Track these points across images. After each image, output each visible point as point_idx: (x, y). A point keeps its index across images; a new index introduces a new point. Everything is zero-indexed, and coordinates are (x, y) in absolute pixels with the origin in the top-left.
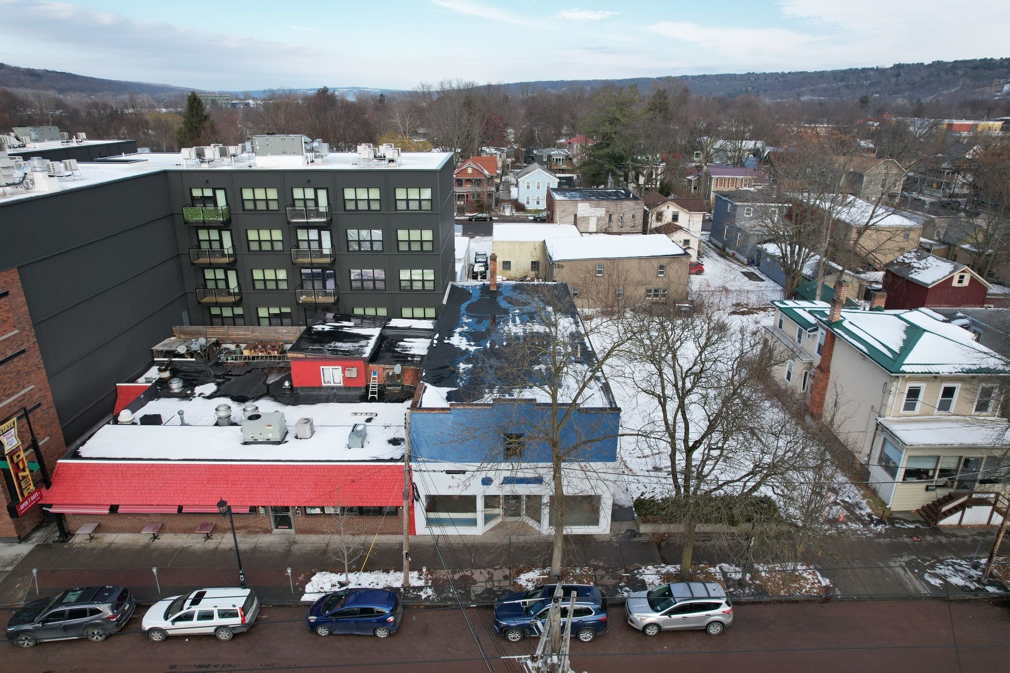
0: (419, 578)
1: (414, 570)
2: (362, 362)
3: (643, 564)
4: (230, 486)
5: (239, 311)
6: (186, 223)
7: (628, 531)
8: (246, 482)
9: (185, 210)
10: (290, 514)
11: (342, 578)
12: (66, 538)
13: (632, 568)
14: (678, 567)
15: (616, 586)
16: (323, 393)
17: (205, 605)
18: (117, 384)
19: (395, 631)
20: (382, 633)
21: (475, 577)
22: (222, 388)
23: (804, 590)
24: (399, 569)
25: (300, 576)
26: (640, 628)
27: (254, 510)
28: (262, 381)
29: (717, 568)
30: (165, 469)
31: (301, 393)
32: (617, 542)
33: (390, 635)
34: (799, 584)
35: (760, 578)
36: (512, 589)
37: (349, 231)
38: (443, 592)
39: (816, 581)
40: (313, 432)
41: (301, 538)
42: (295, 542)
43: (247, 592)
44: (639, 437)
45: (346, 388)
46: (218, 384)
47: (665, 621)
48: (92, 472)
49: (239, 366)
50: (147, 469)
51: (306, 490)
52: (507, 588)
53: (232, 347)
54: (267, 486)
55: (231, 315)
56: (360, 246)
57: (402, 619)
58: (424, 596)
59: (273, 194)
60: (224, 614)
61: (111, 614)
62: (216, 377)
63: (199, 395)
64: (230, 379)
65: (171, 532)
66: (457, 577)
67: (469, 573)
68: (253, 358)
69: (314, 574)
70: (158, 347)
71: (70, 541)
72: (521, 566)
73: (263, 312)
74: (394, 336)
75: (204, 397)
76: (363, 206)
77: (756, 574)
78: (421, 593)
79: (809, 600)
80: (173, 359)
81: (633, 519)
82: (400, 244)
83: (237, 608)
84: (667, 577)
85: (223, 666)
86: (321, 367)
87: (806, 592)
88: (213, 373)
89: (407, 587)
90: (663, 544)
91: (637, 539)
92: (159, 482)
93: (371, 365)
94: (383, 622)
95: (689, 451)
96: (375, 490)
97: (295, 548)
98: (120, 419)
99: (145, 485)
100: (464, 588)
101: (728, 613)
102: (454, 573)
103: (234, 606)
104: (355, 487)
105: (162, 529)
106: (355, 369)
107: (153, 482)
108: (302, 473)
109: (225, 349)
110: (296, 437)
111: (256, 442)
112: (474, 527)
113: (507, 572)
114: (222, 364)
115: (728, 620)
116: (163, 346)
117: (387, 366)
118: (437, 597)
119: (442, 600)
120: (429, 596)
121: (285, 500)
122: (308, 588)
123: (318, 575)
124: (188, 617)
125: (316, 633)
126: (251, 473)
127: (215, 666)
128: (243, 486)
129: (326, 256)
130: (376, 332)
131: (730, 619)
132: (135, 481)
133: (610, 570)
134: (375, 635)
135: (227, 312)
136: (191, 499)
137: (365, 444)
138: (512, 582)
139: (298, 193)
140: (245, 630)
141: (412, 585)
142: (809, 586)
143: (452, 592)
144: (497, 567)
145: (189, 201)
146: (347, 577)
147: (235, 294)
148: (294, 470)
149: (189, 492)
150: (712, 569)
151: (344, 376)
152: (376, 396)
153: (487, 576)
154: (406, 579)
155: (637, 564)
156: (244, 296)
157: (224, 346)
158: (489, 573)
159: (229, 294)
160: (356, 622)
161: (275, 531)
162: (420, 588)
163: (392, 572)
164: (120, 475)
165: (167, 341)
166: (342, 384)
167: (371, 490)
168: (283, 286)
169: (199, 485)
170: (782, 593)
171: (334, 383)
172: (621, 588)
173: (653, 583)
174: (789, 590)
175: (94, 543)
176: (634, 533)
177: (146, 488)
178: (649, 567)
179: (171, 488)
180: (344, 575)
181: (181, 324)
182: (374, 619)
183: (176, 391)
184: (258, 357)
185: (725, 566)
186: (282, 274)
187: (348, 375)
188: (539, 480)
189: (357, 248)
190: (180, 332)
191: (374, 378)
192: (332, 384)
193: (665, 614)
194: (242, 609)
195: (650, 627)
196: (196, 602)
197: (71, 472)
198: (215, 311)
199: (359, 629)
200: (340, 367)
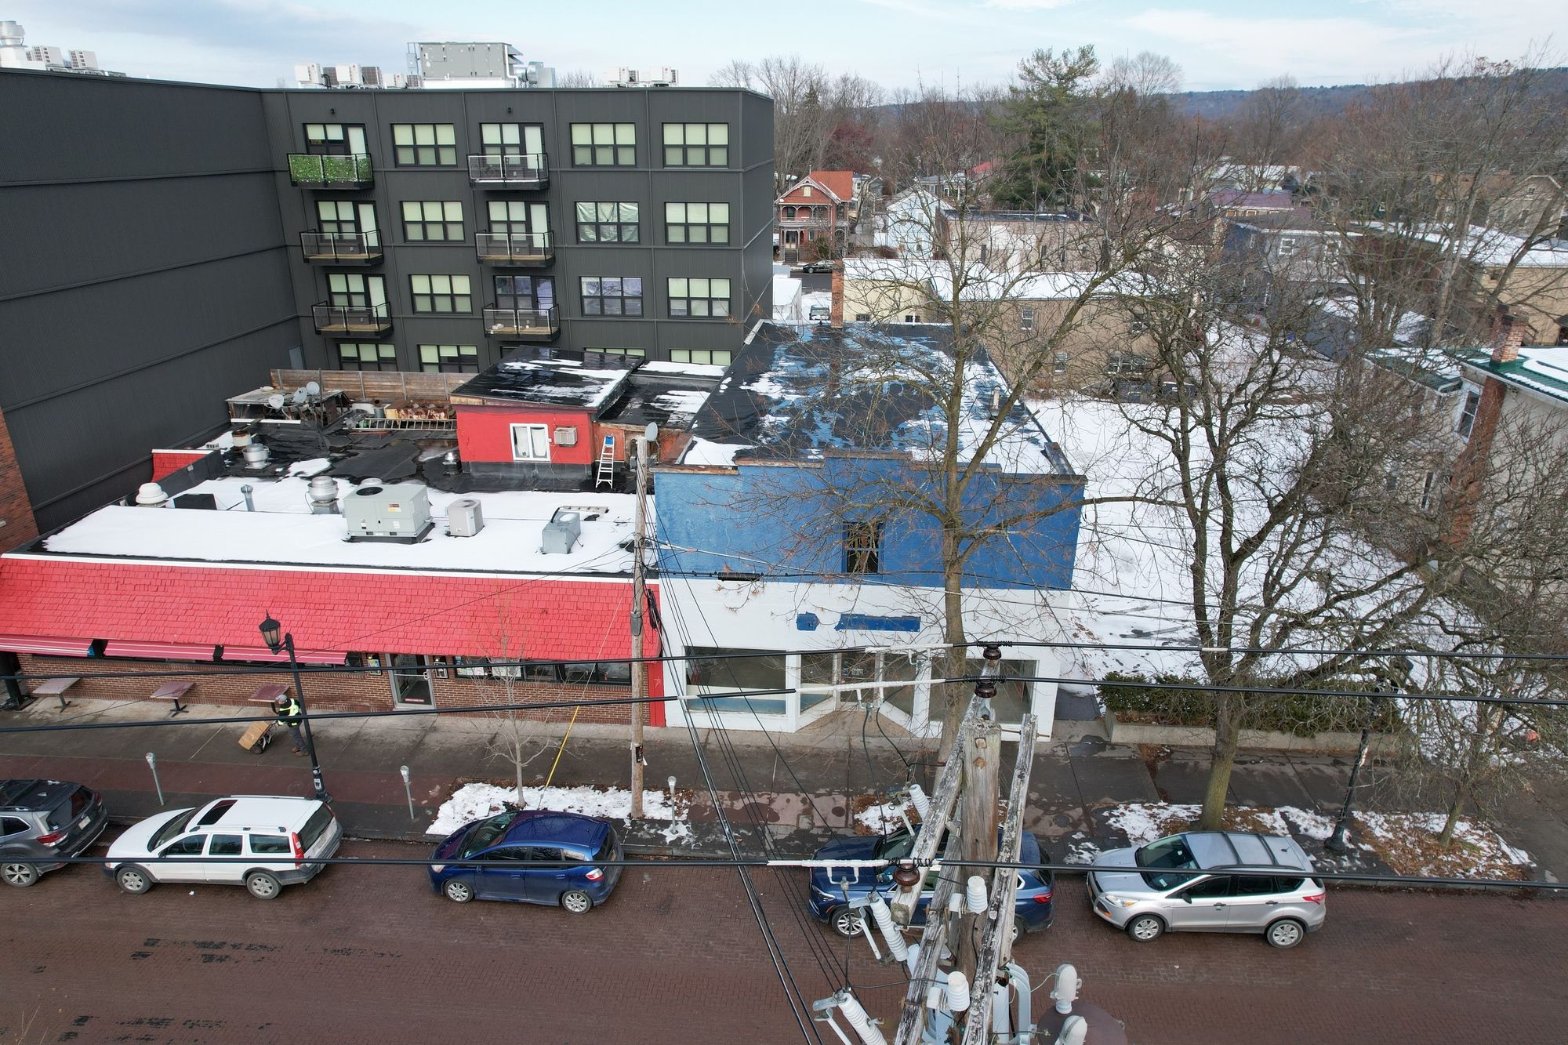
0: (664, 804)
1: (656, 789)
2: (584, 417)
3: (1121, 800)
4: (312, 612)
5: (388, 351)
6: (294, 184)
7: (1086, 738)
8: (342, 607)
9: (292, 160)
10: (427, 676)
11: (513, 797)
12: (21, 703)
13: (1097, 806)
14: (1196, 808)
15: (1066, 838)
16: (516, 474)
17: (226, 826)
18: (154, 451)
19: (605, 899)
20: (575, 903)
21: (775, 807)
22: (338, 465)
23: (1473, 871)
24: (624, 785)
25: (432, 788)
26: (1120, 922)
27: (356, 660)
28: (410, 458)
29: (1277, 815)
30: (194, 577)
31: (476, 474)
32: (1067, 757)
33: (592, 908)
34: (1460, 857)
35: (1371, 838)
36: (849, 833)
37: (580, 206)
38: (709, 832)
39: (1499, 854)
40: (479, 526)
41: (445, 721)
42: (434, 729)
43: (317, 804)
44: (1138, 503)
45: (556, 466)
46: (334, 461)
47: (1178, 913)
48: (62, 578)
49: (376, 436)
50: (162, 576)
51: (454, 625)
52: (841, 832)
53: (369, 408)
54: (380, 615)
55: (375, 359)
56: (598, 234)
57: (620, 879)
58: (670, 837)
59: (447, 135)
60: (262, 844)
61: (46, 833)
62: (332, 450)
63: (296, 475)
64: (356, 454)
65: (211, 702)
66: (739, 805)
67: (764, 800)
68: (403, 424)
69: (461, 786)
70: (240, 399)
71: (27, 709)
72: (871, 792)
73: (429, 354)
74: (652, 386)
75: (302, 478)
76: (605, 158)
77: (1361, 832)
78: (666, 832)
79: (1485, 891)
80: (264, 421)
81: (1097, 716)
82: (671, 230)
83: (289, 834)
84: (1173, 826)
85: (250, 948)
86: (512, 425)
87: (1478, 873)
88: (328, 444)
89: (639, 820)
90: (1160, 764)
91: (1107, 753)
92: (184, 600)
93: (602, 425)
94: (577, 878)
95: (1233, 561)
96: (587, 630)
97: (432, 739)
98: (139, 499)
99: (157, 605)
100: (752, 827)
101: (1317, 901)
102: (734, 797)
103: (283, 830)
104: (547, 622)
105: (190, 695)
106: (572, 430)
107: (170, 600)
108: (447, 593)
109: (358, 411)
110: (448, 534)
111: (370, 538)
112: (779, 716)
113: (842, 801)
114: (347, 433)
115: (1314, 917)
116: (248, 397)
117: (633, 428)
118: (697, 840)
119: (706, 847)
120: (680, 839)
121: (414, 642)
122: (445, 809)
123: (467, 788)
124: (193, 847)
125: (446, 895)
126: (353, 590)
127: (234, 946)
128: (336, 613)
129: (538, 251)
130: (619, 375)
131: (1321, 916)
132: (139, 598)
133: (1053, 808)
134: (562, 906)
135: (368, 353)
136: (238, 633)
137: (576, 547)
138: (850, 821)
139: (491, 135)
140: (303, 879)
141: (649, 816)
142: (1482, 862)
143: (727, 834)
144: (822, 791)
145: (302, 147)
146: (521, 793)
147: (379, 320)
148: (434, 586)
149: (236, 620)
150: (1265, 815)
151: (552, 443)
152: (610, 481)
153: (801, 806)
154: (638, 804)
155: (1109, 800)
156: (396, 323)
157: (356, 406)
158: (804, 801)
159: (371, 319)
160: (524, 876)
161: (400, 707)
162: (665, 824)
163: (611, 790)
164: (113, 586)
165: (257, 392)
166: (548, 459)
167: (579, 630)
168: (464, 306)
169: (254, 609)
170: (1425, 872)
171: (535, 456)
172: (1077, 843)
173: (1142, 838)
174: (1438, 868)
175: (68, 714)
176: (1101, 744)
177: (158, 611)
178: (1133, 806)
179: (202, 613)
180: (516, 791)
181: (287, 365)
182: (560, 874)
183: (257, 466)
184: (411, 423)
185: (1294, 813)
186: (462, 285)
187: (558, 440)
188: (910, 624)
189: (592, 236)
190: (284, 381)
191: (608, 450)
192: (532, 459)
193: (1178, 895)
194: (300, 837)
195: (1143, 923)
196: (211, 818)
197: (25, 577)
198: (348, 351)
199: (528, 890)
200: (545, 426)
